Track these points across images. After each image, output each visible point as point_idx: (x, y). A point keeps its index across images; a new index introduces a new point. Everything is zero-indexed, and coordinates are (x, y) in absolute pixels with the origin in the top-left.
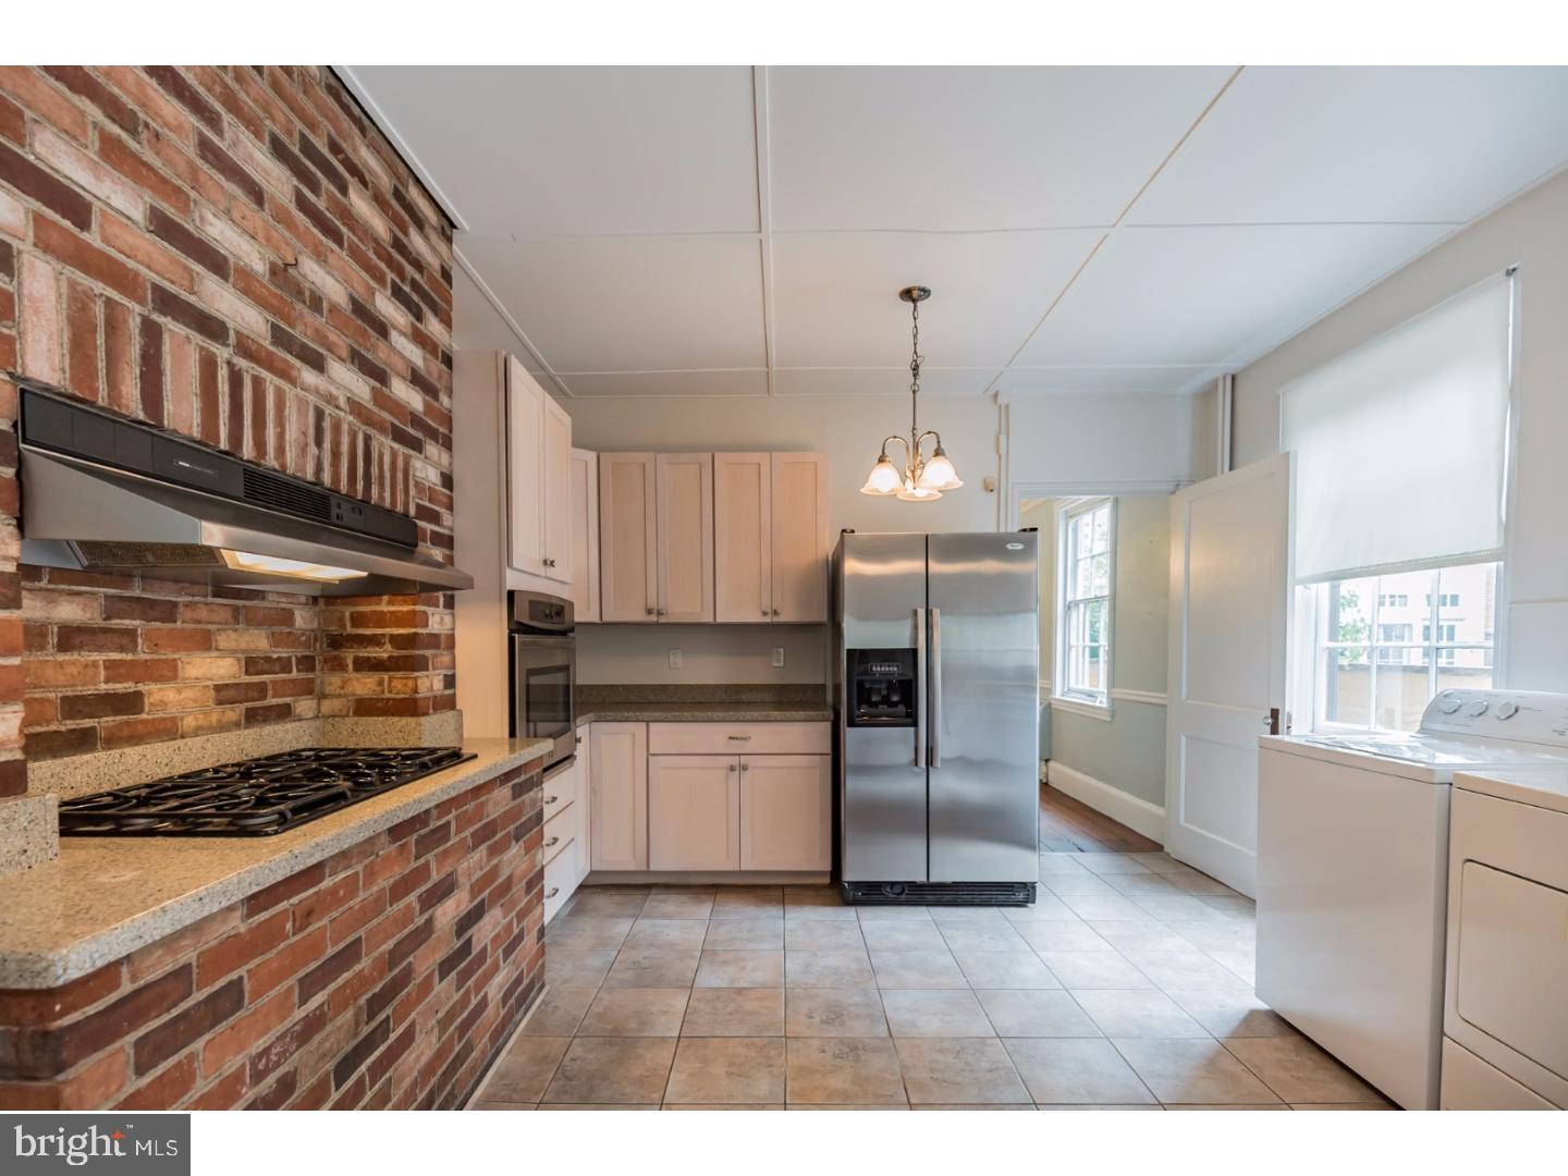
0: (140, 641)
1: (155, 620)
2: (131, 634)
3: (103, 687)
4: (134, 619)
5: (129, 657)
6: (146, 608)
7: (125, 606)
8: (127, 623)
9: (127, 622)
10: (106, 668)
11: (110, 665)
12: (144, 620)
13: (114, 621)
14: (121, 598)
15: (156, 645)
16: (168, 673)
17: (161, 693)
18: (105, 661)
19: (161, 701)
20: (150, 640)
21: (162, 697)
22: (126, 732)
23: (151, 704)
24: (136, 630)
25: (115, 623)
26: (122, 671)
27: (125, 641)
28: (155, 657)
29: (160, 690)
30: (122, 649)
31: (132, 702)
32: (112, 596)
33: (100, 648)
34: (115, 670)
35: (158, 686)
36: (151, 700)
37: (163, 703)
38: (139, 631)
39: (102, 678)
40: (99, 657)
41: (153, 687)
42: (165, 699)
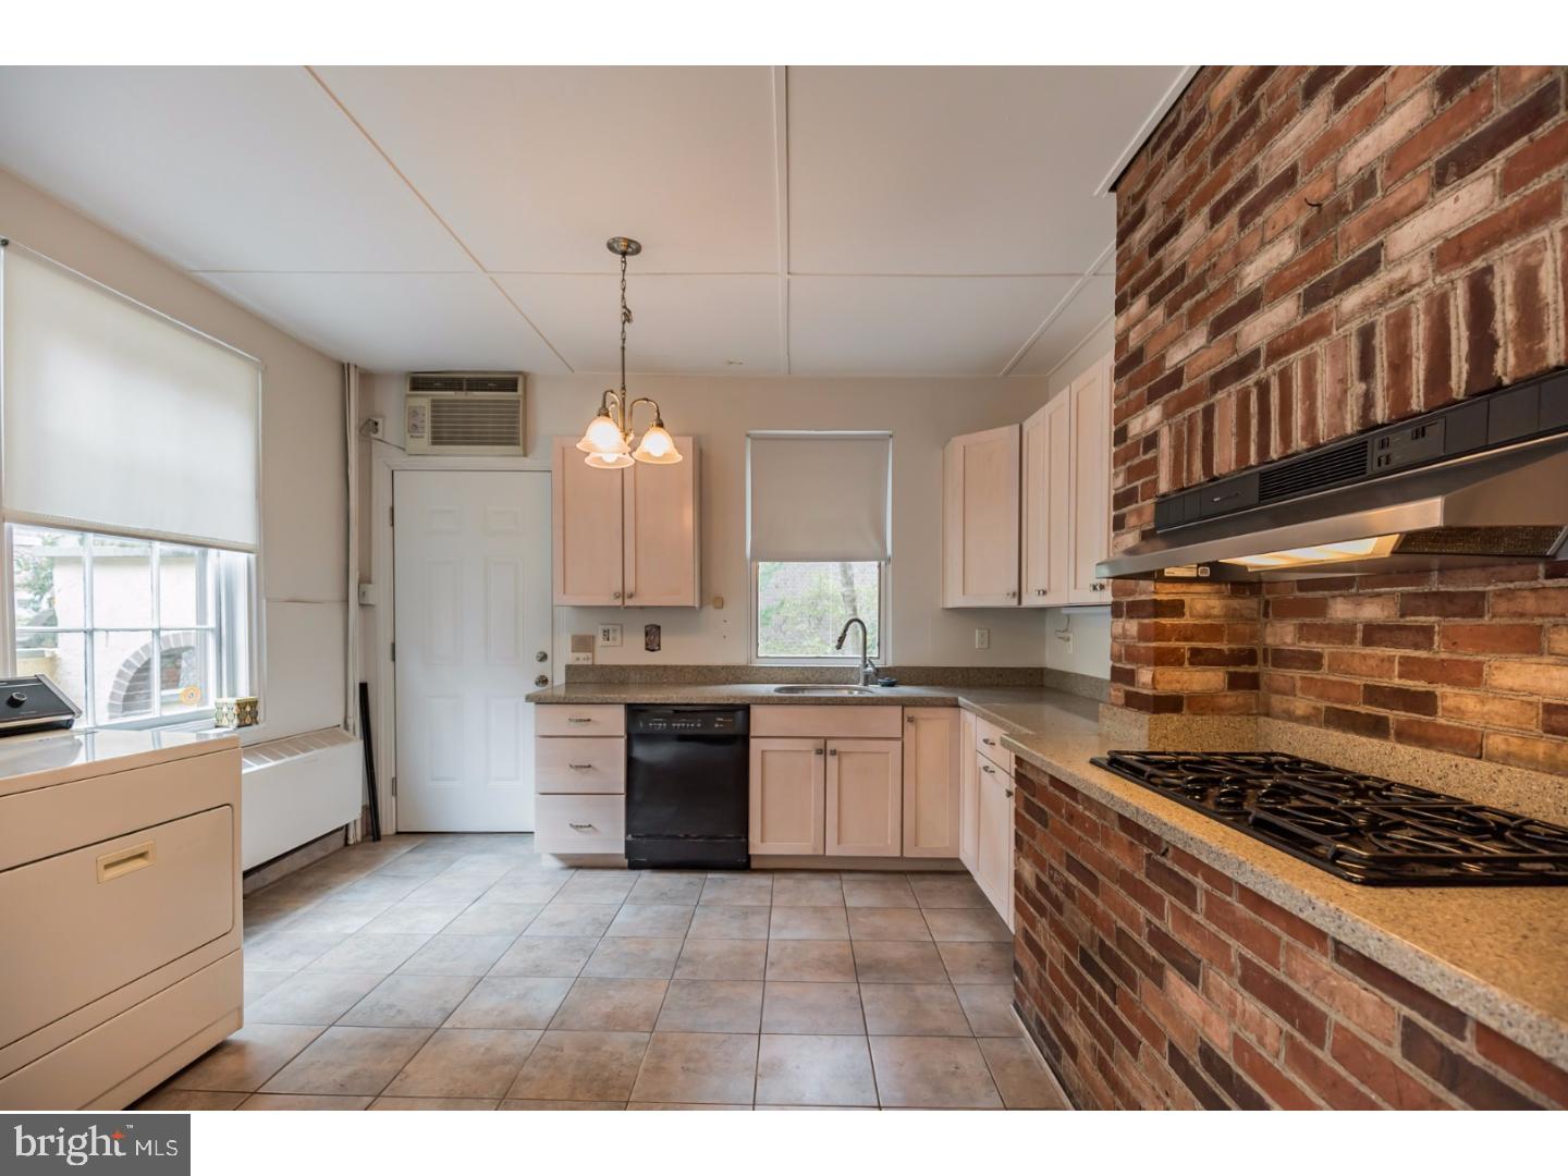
0: (1436, 638)
1: (1454, 615)
2: (1427, 631)
3: (1397, 682)
4: (1430, 615)
5: (1422, 654)
6: (1444, 603)
7: (1420, 602)
8: (1422, 620)
9: (1422, 618)
10: (1400, 664)
11: (1405, 661)
12: (1440, 616)
13: (1408, 619)
14: (1416, 595)
15: (1454, 644)
16: (1467, 677)
17: (1457, 699)
18: (1401, 657)
19: (1458, 709)
20: (1448, 638)
21: (1459, 704)
22: (1416, 730)
23: (1443, 708)
24: (1434, 627)
25: (1410, 620)
26: (1416, 669)
27: (1420, 638)
28: (1455, 657)
29: (1456, 695)
30: (1417, 647)
31: (1426, 703)
32: (1409, 594)
33: (1396, 645)
34: (1409, 667)
35: (1456, 690)
36: (1444, 704)
37: (1459, 712)
38: (1437, 629)
39: (1396, 673)
40: (1398, 653)
41: (1448, 689)
42: (1462, 707)
